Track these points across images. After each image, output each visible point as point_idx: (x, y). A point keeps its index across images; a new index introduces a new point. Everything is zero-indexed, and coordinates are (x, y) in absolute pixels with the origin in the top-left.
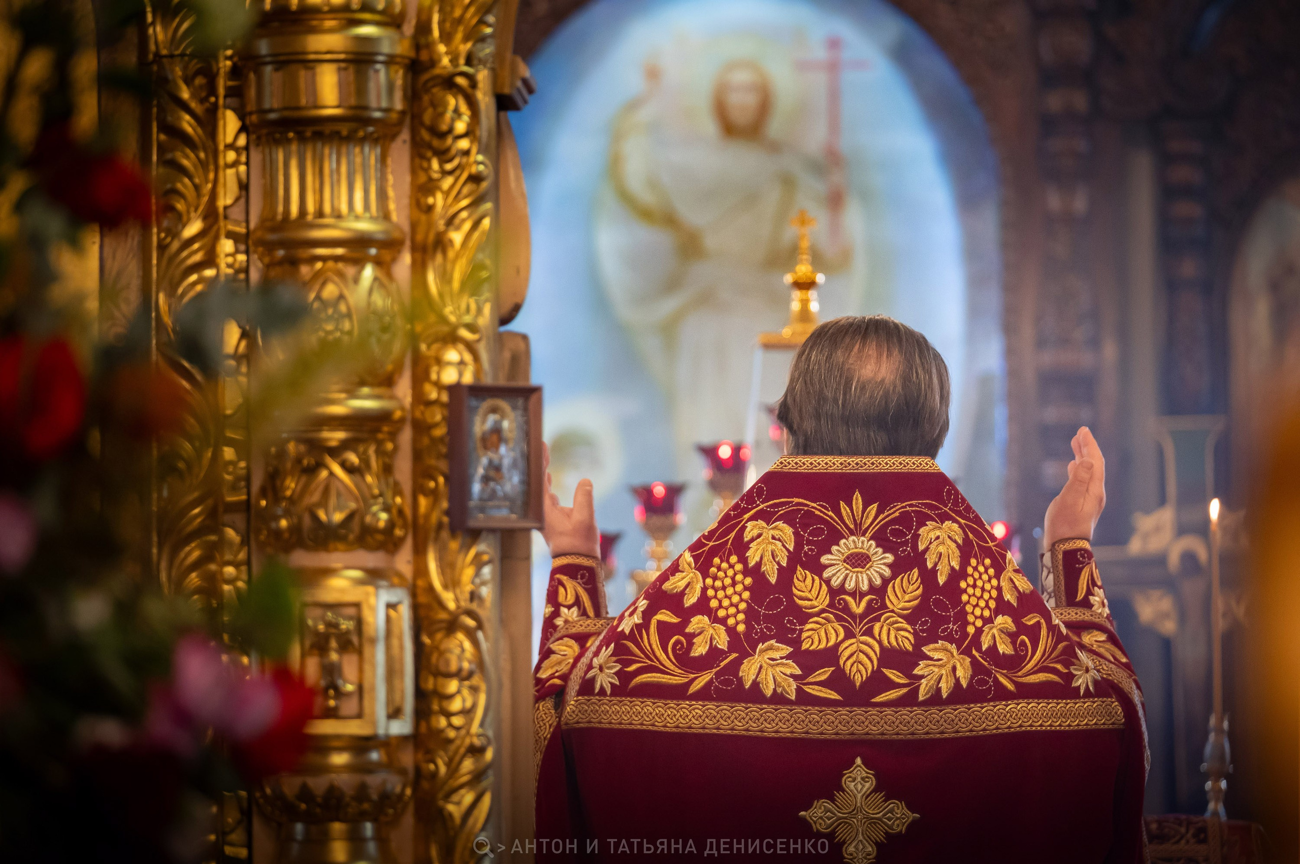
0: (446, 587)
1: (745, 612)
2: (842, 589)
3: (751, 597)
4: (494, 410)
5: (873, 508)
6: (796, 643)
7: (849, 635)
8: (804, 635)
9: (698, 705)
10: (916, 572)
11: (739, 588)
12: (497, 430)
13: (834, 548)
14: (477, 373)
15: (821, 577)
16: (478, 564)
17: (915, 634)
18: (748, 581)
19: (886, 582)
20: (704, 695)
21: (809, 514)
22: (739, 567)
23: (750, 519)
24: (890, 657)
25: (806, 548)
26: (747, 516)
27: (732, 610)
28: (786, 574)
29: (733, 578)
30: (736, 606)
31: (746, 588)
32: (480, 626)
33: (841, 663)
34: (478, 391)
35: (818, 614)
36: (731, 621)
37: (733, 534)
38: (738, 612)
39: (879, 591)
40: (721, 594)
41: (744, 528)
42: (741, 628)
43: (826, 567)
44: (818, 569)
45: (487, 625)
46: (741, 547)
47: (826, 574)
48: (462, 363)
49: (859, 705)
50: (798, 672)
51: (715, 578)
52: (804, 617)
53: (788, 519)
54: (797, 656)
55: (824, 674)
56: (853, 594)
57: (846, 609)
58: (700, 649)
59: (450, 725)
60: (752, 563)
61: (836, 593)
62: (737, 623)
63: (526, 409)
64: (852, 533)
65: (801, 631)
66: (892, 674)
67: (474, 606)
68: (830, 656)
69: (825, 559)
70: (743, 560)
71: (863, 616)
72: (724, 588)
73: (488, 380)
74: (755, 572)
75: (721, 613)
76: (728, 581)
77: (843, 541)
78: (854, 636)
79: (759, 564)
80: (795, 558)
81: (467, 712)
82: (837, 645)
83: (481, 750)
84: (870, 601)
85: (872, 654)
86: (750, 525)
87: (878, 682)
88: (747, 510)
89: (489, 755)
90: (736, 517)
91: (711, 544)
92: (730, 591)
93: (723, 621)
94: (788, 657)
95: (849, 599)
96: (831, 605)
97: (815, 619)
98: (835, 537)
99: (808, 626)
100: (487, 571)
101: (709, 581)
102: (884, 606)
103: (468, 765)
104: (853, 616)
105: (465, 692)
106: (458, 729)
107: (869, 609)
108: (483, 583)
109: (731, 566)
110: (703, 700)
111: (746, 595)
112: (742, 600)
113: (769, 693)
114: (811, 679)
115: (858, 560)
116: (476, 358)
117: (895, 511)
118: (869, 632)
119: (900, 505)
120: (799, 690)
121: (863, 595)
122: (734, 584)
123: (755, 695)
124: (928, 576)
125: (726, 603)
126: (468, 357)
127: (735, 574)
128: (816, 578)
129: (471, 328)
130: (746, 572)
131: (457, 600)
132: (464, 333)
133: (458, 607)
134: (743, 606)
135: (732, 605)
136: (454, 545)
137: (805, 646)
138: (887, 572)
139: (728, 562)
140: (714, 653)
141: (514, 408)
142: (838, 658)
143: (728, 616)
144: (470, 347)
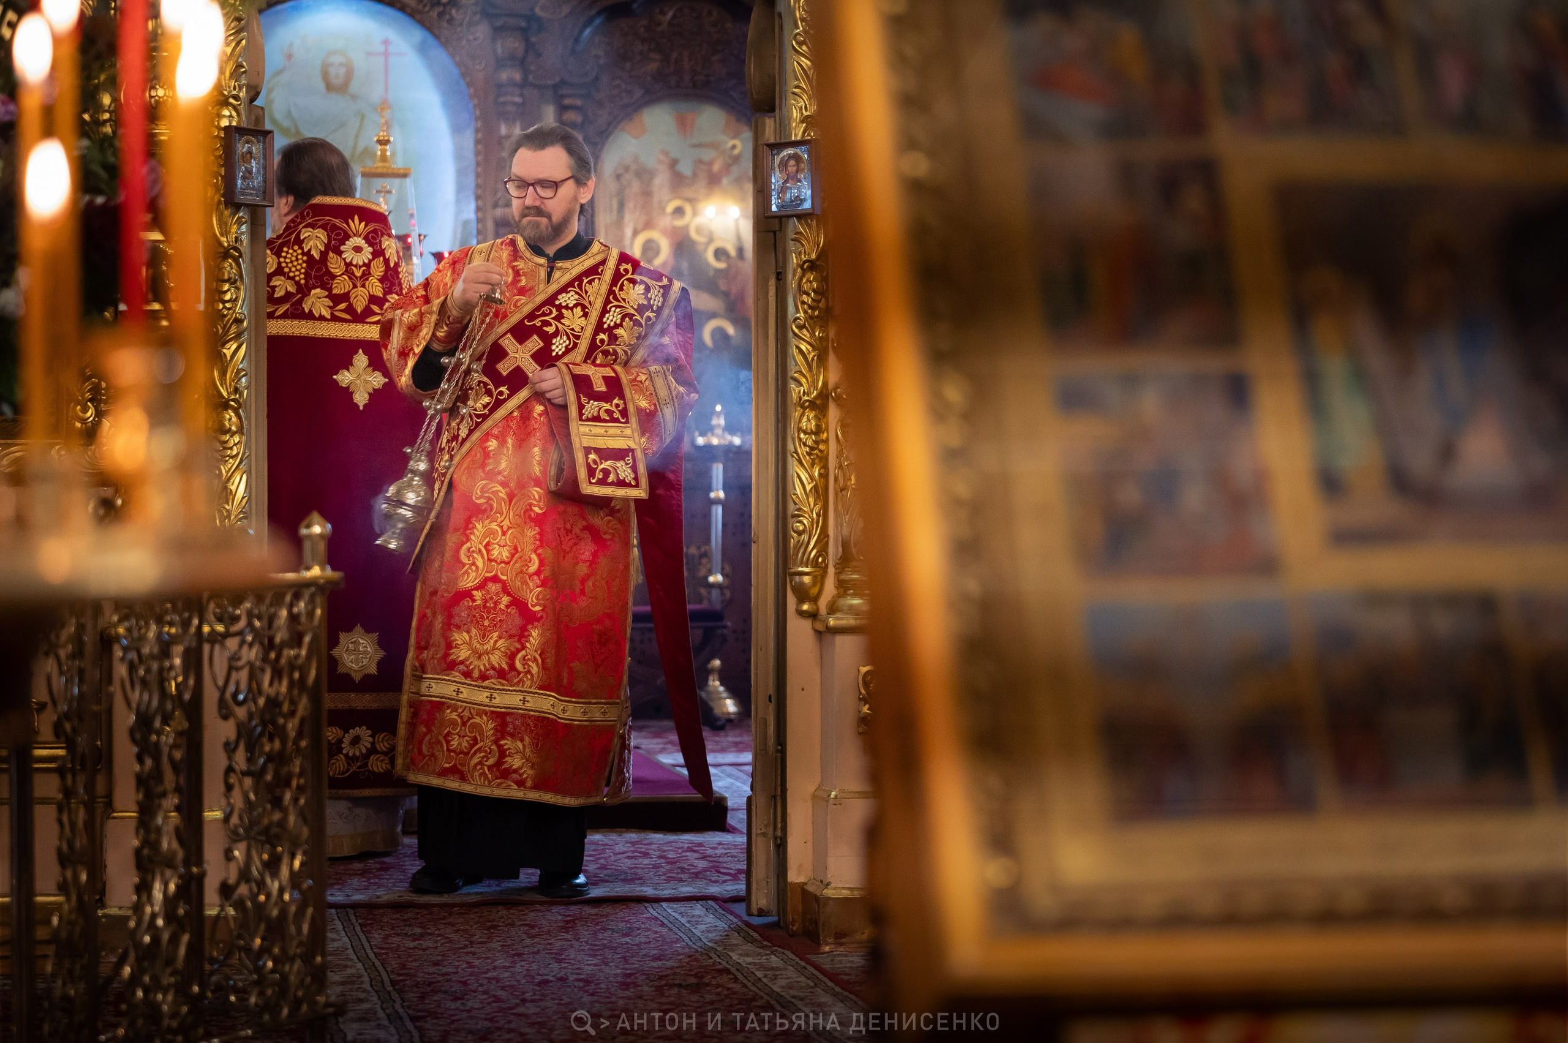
0: (222, 235)
1: (304, 274)
2: (351, 264)
3: (307, 266)
4: (248, 142)
5: (363, 224)
6: (330, 290)
7: (355, 286)
8: (334, 286)
9: (281, 322)
10: (382, 258)
11: (300, 262)
12: (250, 152)
13: (347, 242)
14: (239, 122)
15: (341, 257)
16: (239, 223)
17: (383, 289)
18: (305, 258)
19: (370, 261)
20: (284, 316)
21: (334, 225)
22: (299, 251)
23: (303, 227)
24: (373, 299)
25: (333, 242)
26: (301, 226)
27: (297, 273)
28: (324, 255)
29: (296, 257)
30: (299, 271)
31: (304, 262)
32: (241, 256)
33: (351, 300)
34: (240, 131)
35: (340, 276)
36: (297, 278)
37: (294, 235)
38: (301, 273)
39: (367, 266)
40: (290, 265)
41: (300, 232)
42: (303, 282)
43: (343, 252)
44: (339, 253)
45: (244, 256)
46: (299, 242)
47: (344, 256)
48: (231, 116)
49: (360, 322)
50: (331, 304)
51: (285, 258)
52: (333, 277)
53: (324, 227)
54: (331, 296)
55: (343, 306)
56: (356, 266)
57: (353, 274)
58: (279, 293)
59: (224, 307)
60: (306, 250)
61: (348, 265)
62: (300, 279)
63: (264, 143)
64: (355, 235)
65: (332, 284)
66: (375, 308)
67: (238, 245)
68: (345, 297)
69: (342, 248)
70: (301, 248)
71: (361, 277)
72: (292, 262)
73: (244, 125)
74: (308, 254)
75: (291, 274)
76: (294, 259)
77: (351, 239)
78: (357, 287)
79: (310, 250)
80: (328, 247)
81: (234, 301)
82: (349, 292)
83: (240, 321)
84: (364, 271)
85: (365, 297)
86: (303, 230)
87: (368, 312)
88: (301, 223)
89: (245, 324)
90: (294, 227)
91: (280, 241)
92: (295, 263)
93: (293, 278)
94: (326, 297)
95: (354, 268)
96: (346, 271)
97: (339, 278)
98: (347, 237)
99: (336, 281)
100: (244, 228)
101: (282, 260)
102: (370, 273)
103: (233, 329)
104: (356, 277)
105: (233, 290)
106: (229, 309)
107: (364, 274)
108: (242, 233)
109: (295, 251)
110: (284, 318)
111: (304, 265)
112: (302, 268)
113: (317, 315)
114: (338, 308)
115: (358, 249)
116: (239, 114)
117: (371, 227)
118: (363, 286)
119: (374, 224)
120: (332, 314)
121: (360, 267)
122: (297, 260)
123: (310, 316)
124: (387, 261)
125: (293, 269)
126: (234, 114)
127: (298, 255)
128: (339, 257)
129: (236, 98)
130: (303, 254)
131: (228, 241)
132: (232, 101)
133: (229, 245)
134: (303, 271)
135: (297, 270)
136: (227, 213)
137: (334, 292)
138: (370, 257)
139: (292, 249)
140: (288, 295)
141: (259, 142)
142: (349, 298)
143: (295, 276)
144: (235, 108)
